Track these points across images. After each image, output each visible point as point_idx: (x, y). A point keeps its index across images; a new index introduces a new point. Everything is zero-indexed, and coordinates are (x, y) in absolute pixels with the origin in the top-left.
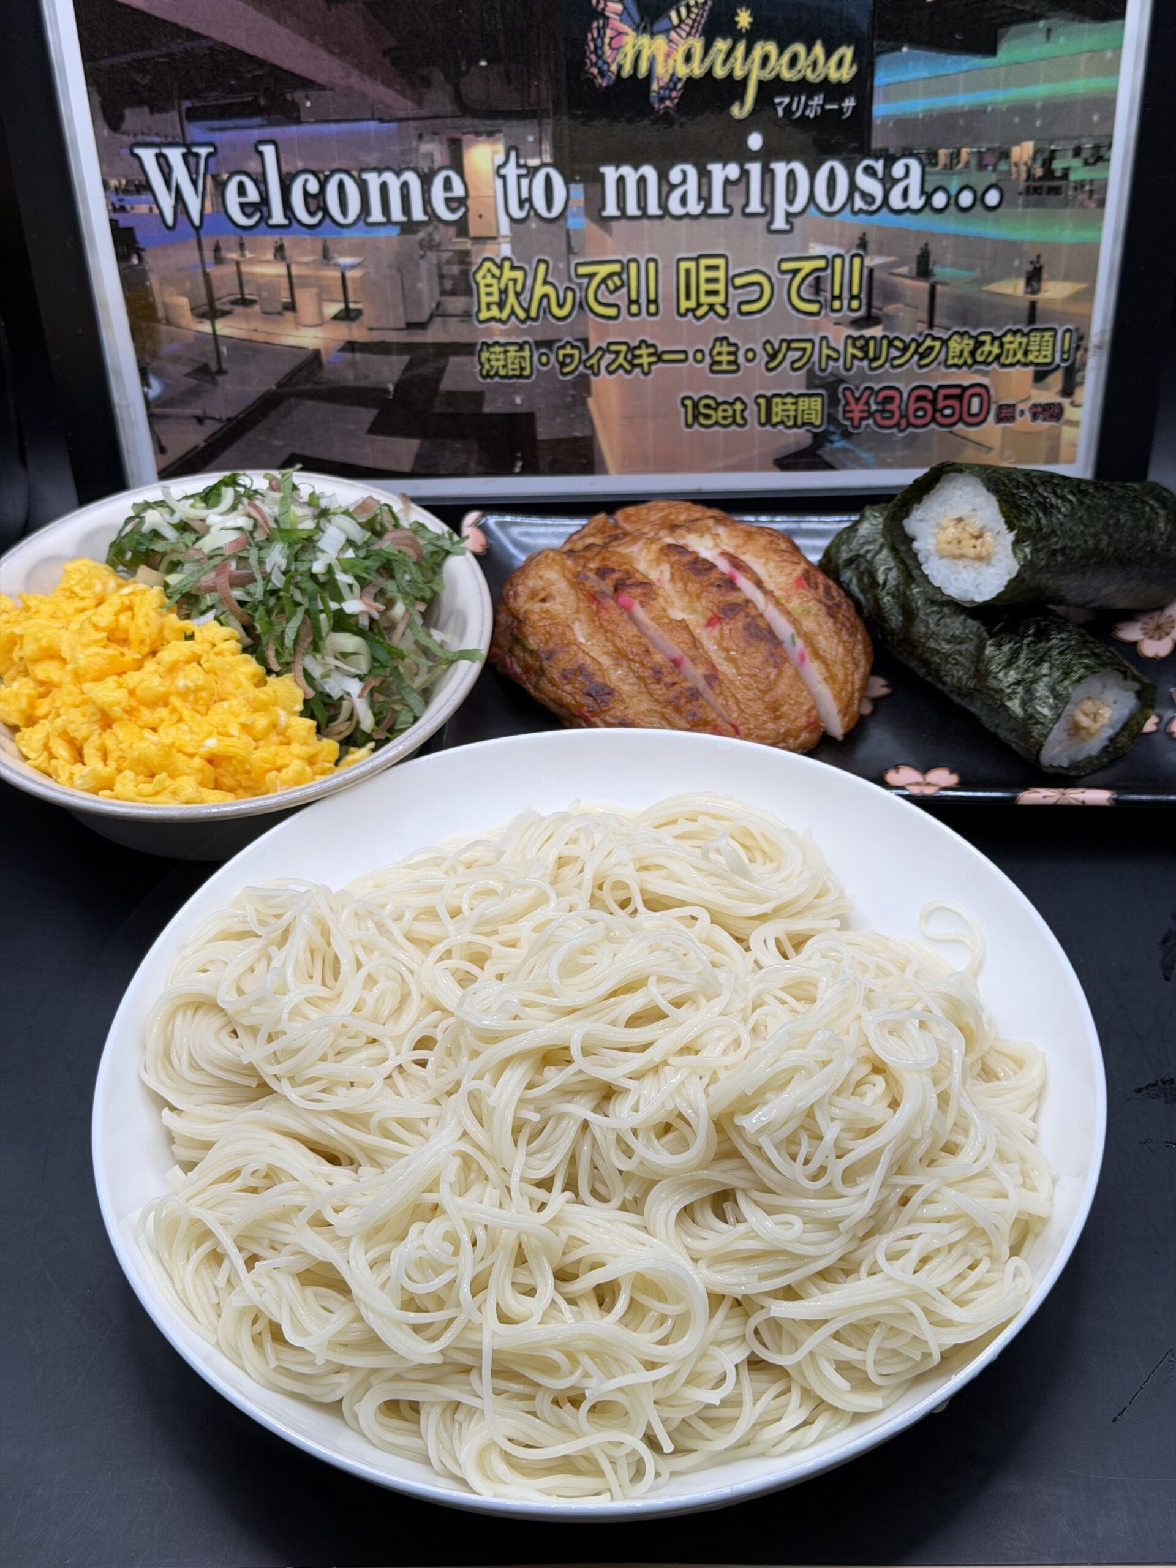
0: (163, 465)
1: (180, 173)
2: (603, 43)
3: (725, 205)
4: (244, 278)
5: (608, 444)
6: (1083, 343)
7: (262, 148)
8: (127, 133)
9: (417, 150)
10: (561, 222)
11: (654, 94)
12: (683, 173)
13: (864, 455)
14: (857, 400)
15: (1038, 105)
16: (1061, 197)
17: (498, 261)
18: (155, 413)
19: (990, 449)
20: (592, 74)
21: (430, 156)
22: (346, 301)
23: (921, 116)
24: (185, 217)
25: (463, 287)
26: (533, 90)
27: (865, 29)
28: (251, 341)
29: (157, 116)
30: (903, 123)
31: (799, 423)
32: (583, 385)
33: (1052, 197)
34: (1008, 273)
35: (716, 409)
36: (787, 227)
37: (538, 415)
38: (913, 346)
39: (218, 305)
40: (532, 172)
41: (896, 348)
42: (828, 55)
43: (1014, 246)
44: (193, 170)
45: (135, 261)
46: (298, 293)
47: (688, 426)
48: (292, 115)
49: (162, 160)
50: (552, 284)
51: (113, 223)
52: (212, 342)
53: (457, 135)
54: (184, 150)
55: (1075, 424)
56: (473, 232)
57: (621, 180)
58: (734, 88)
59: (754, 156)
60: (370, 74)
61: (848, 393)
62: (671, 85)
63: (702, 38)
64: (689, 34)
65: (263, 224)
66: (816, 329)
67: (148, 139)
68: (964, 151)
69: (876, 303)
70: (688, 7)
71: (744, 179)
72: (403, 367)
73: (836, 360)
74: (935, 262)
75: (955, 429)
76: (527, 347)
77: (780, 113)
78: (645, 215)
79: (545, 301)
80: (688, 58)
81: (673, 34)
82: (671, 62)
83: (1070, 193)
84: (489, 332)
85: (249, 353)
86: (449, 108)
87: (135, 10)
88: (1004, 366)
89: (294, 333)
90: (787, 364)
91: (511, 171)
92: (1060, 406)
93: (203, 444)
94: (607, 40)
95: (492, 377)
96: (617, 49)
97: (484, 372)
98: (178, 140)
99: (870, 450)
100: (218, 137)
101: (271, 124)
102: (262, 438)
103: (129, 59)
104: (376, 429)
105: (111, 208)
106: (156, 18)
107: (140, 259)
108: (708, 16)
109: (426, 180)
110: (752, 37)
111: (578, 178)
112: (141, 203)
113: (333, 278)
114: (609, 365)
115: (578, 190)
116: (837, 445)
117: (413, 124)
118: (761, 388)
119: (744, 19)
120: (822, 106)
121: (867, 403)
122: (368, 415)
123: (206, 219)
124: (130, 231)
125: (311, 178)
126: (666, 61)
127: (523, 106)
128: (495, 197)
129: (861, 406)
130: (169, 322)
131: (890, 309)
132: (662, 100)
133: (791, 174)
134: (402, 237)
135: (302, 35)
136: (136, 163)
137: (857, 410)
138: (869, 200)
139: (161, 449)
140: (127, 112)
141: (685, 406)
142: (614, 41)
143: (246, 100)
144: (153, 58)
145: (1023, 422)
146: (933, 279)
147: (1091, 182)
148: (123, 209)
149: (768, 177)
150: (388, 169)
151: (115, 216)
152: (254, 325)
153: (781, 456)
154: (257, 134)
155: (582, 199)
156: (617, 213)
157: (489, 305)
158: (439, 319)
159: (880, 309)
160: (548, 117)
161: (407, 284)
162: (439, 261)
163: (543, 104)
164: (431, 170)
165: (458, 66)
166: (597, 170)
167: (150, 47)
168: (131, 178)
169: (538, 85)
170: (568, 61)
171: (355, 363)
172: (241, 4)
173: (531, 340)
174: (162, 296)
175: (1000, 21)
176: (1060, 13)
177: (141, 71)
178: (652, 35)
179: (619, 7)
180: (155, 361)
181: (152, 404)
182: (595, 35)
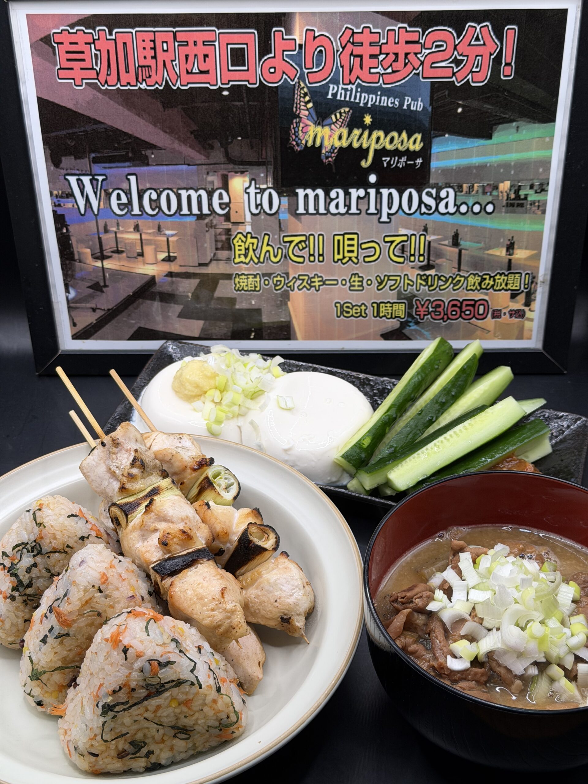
0: (74, 332)
1: (89, 189)
2: (298, 130)
3: (358, 209)
4: (119, 240)
5: (298, 326)
6: (535, 280)
7: (129, 177)
8: (63, 169)
9: (206, 179)
10: (276, 216)
11: (323, 155)
12: (337, 193)
13: (425, 333)
14: (423, 306)
15: (513, 164)
16: (524, 208)
17: (245, 234)
18: (71, 306)
19: (489, 331)
20: (293, 144)
21: (213, 182)
22: (169, 252)
23: (454, 168)
24: (90, 209)
25: (226, 245)
26: (264, 152)
27: (427, 125)
28: (121, 271)
29: (78, 161)
30: (446, 171)
31: (393, 316)
32: (286, 296)
34: (497, 245)
35: (352, 309)
36: (388, 220)
37: (263, 310)
38: (451, 279)
39: (105, 253)
40: (263, 191)
41: (442, 280)
42: (409, 138)
43: (500, 232)
44: (95, 187)
45: (64, 231)
46: (144, 248)
47: (338, 317)
48: (145, 162)
49: (80, 182)
50: (271, 246)
51: (54, 212)
52: (101, 271)
53: (225, 173)
54: (91, 177)
55: (531, 320)
56: (232, 220)
57: (306, 196)
58: (363, 152)
59: (372, 186)
60: (183, 142)
61: (418, 302)
62: (332, 151)
63: (347, 128)
64: (341, 126)
65: (129, 214)
66: (402, 271)
67: (73, 172)
68: (476, 185)
69: (432, 258)
70: (340, 113)
71: (367, 196)
72: (196, 284)
73: (412, 286)
74: (461, 239)
75: (471, 321)
76: (258, 276)
77: (385, 165)
78: (318, 213)
79: (268, 254)
80: (340, 138)
81: (333, 126)
82: (332, 139)
83: (528, 206)
84: (239, 269)
85: (120, 277)
86: (222, 159)
87: (69, 109)
88: (495, 290)
89: (142, 267)
90: (387, 287)
91: (252, 190)
92: (524, 311)
93: (95, 322)
94: (300, 129)
95: (240, 291)
96: (305, 133)
97: (237, 288)
98: (87, 172)
99: (429, 330)
100: (107, 171)
101: (134, 166)
102: (125, 319)
103: (65, 133)
104: (182, 315)
105: (53, 204)
106: (79, 113)
107: (67, 230)
108: (351, 117)
109: (210, 194)
110: (372, 128)
111: (285, 194)
112: (68, 202)
113: (162, 241)
114: (299, 286)
115: (285, 200)
116: (412, 328)
117: (204, 167)
118: (375, 299)
119: (368, 120)
120: (406, 162)
121: (427, 307)
122: (178, 308)
123: (100, 211)
124: (63, 216)
125: (153, 192)
126: (329, 139)
127: (258, 159)
128: (244, 203)
129: (424, 309)
130: (80, 261)
131: (438, 261)
132: (327, 158)
133: (390, 195)
134: (197, 221)
135: (151, 123)
136: (67, 183)
137: (422, 310)
138: (429, 208)
139: (74, 324)
140: (63, 159)
141: (336, 307)
142: (304, 129)
143: (122, 154)
144: (76, 133)
145: (505, 319)
146: (460, 247)
147: (539, 201)
148: (59, 205)
149: (379, 196)
150: (191, 188)
151: (56, 209)
152: (122, 263)
153: (384, 333)
154: (127, 170)
155: (287, 205)
156: (305, 212)
157: (239, 255)
158: (214, 262)
159: (434, 261)
160: (271, 165)
161: (199, 244)
162: (216, 233)
163: (269, 159)
164: (212, 189)
165: (227, 139)
166: (295, 191)
167: (75, 128)
168: (63, 190)
169: (266, 149)
170: (281, 138)
171: (173, 282)
172: (121, 107)
173: (260, 273)
174: (77, 248)
175: (494, 122)
176: (523, 119)
177: (71, 139)
178: (323, 126)
179: (307, 113)
180: (73, 280)
181: (70, 302)
182: (295, 126)
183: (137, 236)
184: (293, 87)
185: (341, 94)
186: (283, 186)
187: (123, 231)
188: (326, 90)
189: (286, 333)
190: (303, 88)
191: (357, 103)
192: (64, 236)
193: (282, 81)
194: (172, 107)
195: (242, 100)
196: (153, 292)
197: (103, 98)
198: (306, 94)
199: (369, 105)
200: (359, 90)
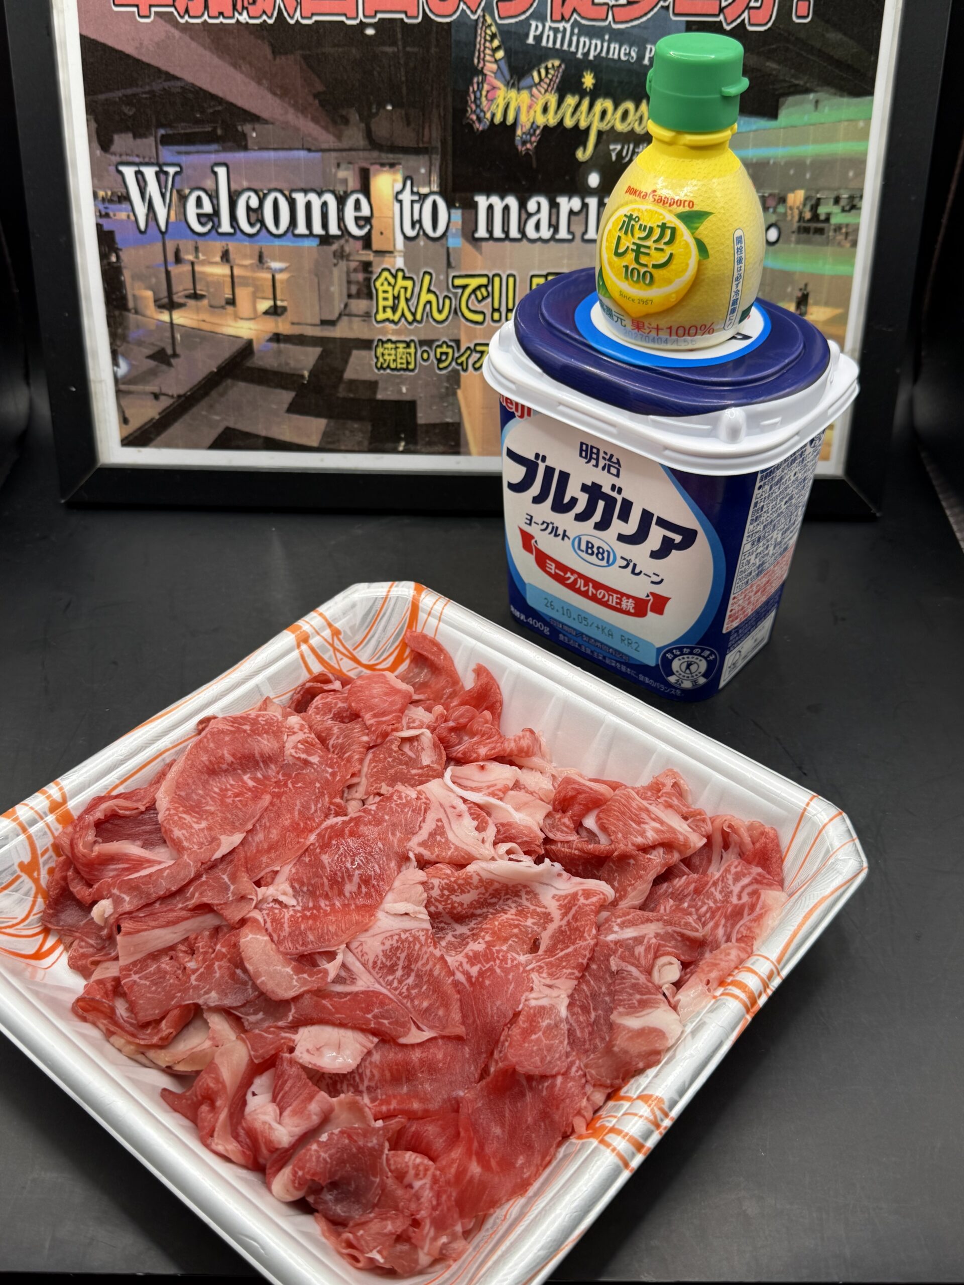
0: (126, 434)
1: (153, 188)
2: (481, 95)
3: (569, 231)
4: (197, 276)
5: (471, 431)
7: (216, 169)
8: (114, 154)
9: (335, 175)
10: (443, 241)
11: (518, 138)
12: (538, 203)
15: (808, 162)
16: (824, 237)
17: (393, 271)
18: (122, 389)
20: (472, 120)
21: (345, 181)
22: (275, 299)
24: (154, 223)
25: (365, 290)
26: (426, 132)
28: (199, 330)
29: (139, 141)
32: (454, 380)
33: (818, 237)
34: (782, 298)
37: (419, 403)
39: (177, 299)
40: (423, 198)
43: (787, 276)
44: (163, 184)
46: (238, 290)
48: (240, 143)
49: (140, 176)
50: (434, 293)
51: (99, 227)
52: (169, 329)
53: (365, 165)
54: (157, 169)
56: (375, 246)
57: (490, 208)
58: (579, 135)
59: (591, 192)
60: (303, 112)
62: (532, 131)
63: (557, 95)
64: (546, 91)
65: (214, 232)
67: (131, 159)
70: (547, 69)
71: (585, 210)
72: (317, 355)
76: (412, 345)
77: (614, 158)
78: (507, 237)
79: (428, 307)
80: (545, 110)
81: (534, 90)
82: (532, 112)
83: (831, 233)
84: (384, 331)
85: (198, 340)
86: (361, 142)
87: (128, 56)
89: (233, 323)
91: (406, 197)
93: (157, 417)
94: (484, 93)
95: (384, 369)
96: (491, 101)
97: (379, 365)
98: (153, 161)
100: (183, 159)
101: (225, 150)
102: (204, 413)
103: (120, 95)
104: (293, 409)
105: (98, 214)
106: (143, 63)
107: (118, 257)
108: (562, 77)
109: (341, 201)
110: (594, 95)
111: (458, 204)
112: (121, 210)
113: (265, 279)
114: (475, 362)
115: (457, 214)
117: (333, 154)
119: (589, 80)
122: (287, 396)
123: (170, 226)
125: (252, 195)
126: (528, 112)
127: (418, 144)
128: (393, 218)
130: (137, 312)
132: (524, 143)
134: (320, 247)
135: (253, 79)
136: (119, 178)
139: (125, 420)
140: (116, 137)
142: (489, 95)
143: (206, 130)
144: (138, 94)
147: (847, 225)
148: (107, 215)
149: (602, 209)
150: (313, 190)
151: (101, 221)
152: (203, 316)
154: (213, 158)
155: (460, 221)
156: (487, 235)
157: (384, 308)
158: (345, 319)
160: (437, 153)
161: (323, 287)
162: (348, 269)
163: (434, 143)
164: (345, 192)
165: (370, 109)
166: (472, 199)
167: (137, 86)
168: (115, 190)
169: (430, 127)
170: (454, 109)
171: (279, 352)
172: (207, 54)
173: (416, 339)
174: (133, 289)
175: (781, 91)
176: (825, 88)
177: (128, 104)
178: (519, 90)
179: (495, 67)
180: (125, 344)
181: (120, 382)
182: (476, 88)
183: (224, 270)
184: (474, 23)
185: (548, 36)
186: (455, 190)
187: (204, 260)
188: (526, 31)
189: (453, 443)
190: (490, 26)
191: (572, 53)
192: (113, 267)
193: (458, 13)
194: (286, 53)
195: (394, 43)
196: (249, 368)
197: (180, 38)
198: (493, 36)
199: (591, 57)
200: (576, 31)
